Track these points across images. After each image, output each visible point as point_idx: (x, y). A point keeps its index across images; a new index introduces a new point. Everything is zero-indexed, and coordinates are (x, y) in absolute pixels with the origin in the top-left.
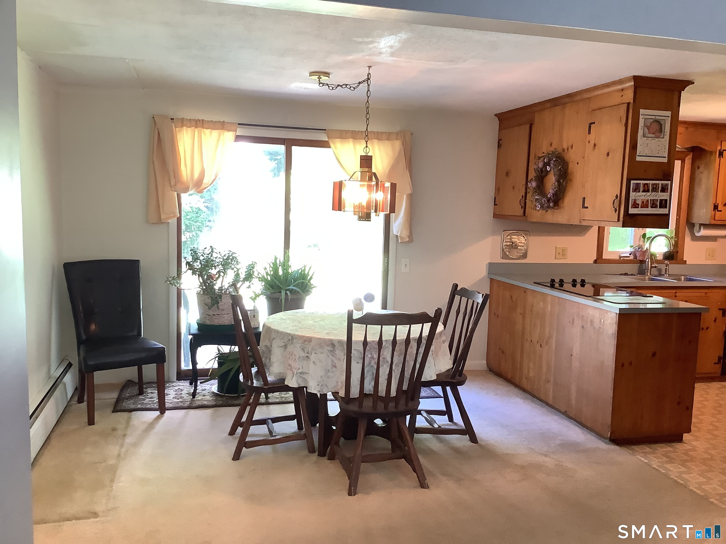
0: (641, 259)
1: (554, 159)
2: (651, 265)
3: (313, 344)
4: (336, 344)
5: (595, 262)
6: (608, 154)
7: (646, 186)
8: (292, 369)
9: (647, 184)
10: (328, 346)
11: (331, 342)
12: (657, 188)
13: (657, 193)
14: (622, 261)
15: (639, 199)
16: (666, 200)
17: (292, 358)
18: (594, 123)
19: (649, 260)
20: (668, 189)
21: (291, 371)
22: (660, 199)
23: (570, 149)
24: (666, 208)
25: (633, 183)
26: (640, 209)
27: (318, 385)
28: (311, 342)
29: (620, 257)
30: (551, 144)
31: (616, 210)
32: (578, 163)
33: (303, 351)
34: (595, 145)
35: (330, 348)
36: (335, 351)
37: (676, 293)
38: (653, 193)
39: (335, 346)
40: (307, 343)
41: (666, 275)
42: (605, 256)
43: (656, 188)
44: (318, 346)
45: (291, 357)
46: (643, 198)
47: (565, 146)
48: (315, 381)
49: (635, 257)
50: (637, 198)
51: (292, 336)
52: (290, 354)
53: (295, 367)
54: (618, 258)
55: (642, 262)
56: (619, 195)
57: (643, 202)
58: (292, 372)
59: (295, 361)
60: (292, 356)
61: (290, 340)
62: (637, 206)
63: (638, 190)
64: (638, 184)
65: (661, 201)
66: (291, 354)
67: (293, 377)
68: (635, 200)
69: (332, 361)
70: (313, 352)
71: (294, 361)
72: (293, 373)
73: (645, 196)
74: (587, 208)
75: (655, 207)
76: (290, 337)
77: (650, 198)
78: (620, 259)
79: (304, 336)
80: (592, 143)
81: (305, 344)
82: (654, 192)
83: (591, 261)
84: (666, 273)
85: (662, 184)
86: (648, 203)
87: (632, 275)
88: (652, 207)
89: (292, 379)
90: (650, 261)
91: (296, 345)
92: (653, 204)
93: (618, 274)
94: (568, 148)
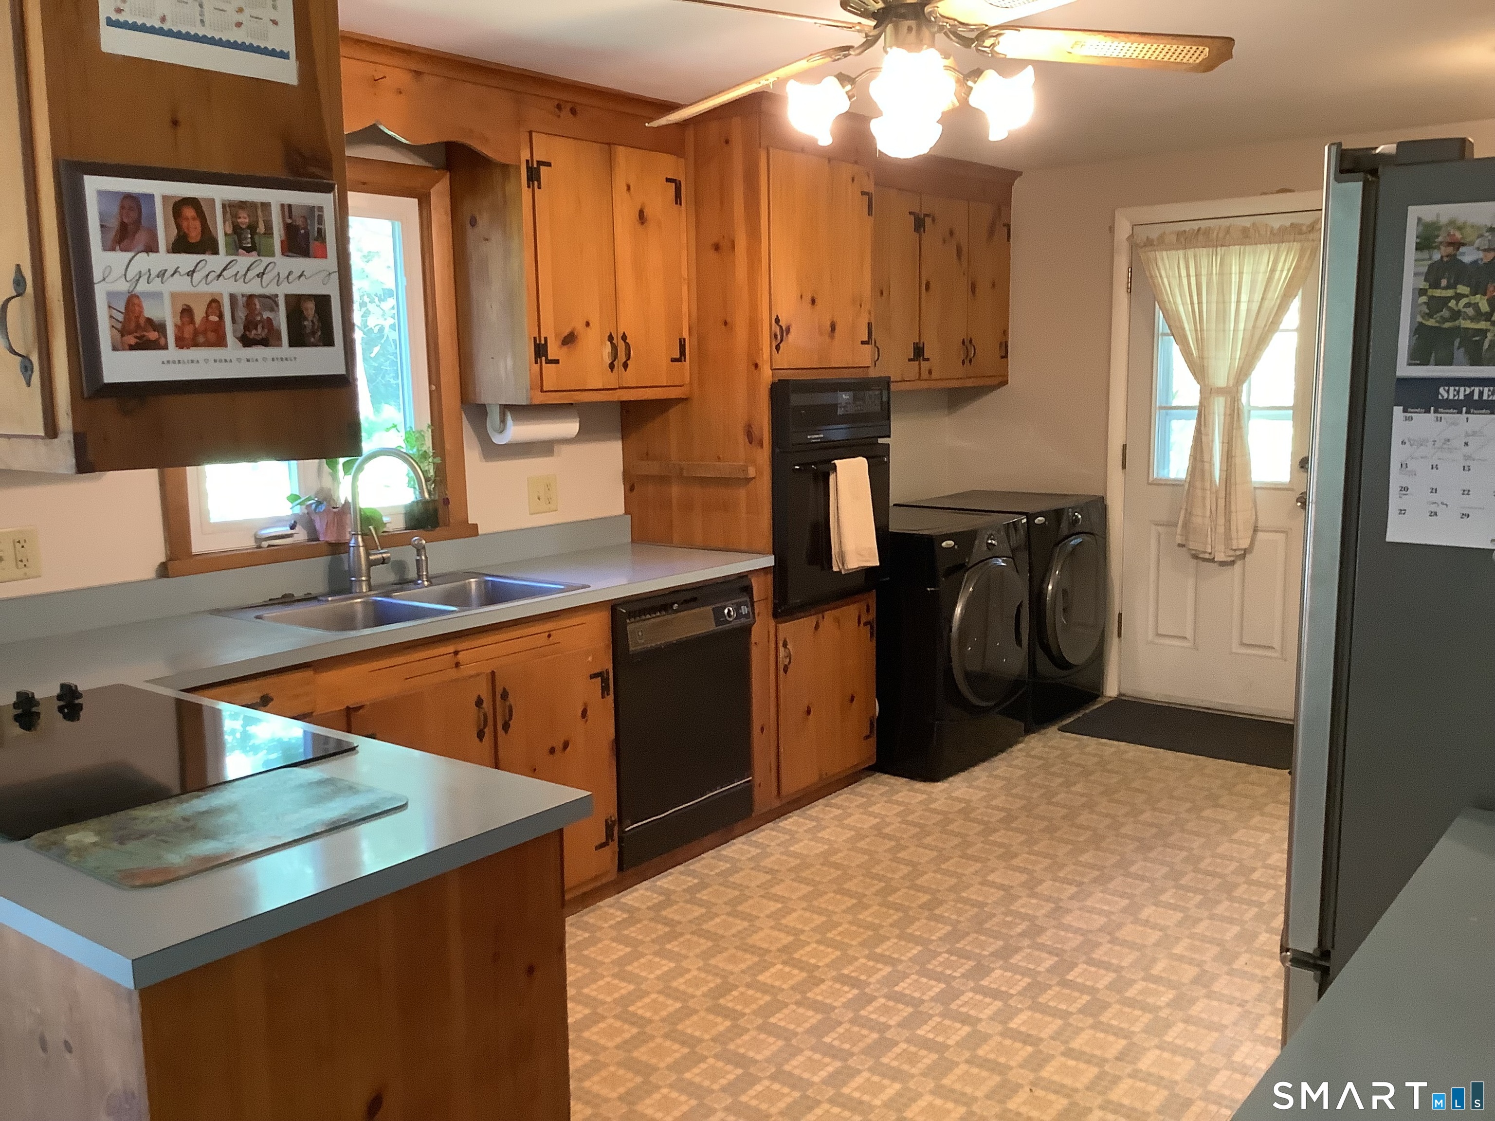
0: (332, 538)
2: (368, 555)
5: (164, 571)
7: (189, 212)
9: (193, 202)
12: (261, 229)
13: (266, 260)
14: (265, 552)
15: (157, 295)
16: (322, 302)
19: (357, 540)
20: (321, 236)
22: (286, 296)
24: (329, 342)
25: (102, 194)
26: (172, 352)
29: (259, 540)
37: (456, 653)
38: (244, 260)
41: (420, 582)
42: (199, 545)
43: (253, 228)
46: (181, 284)
49: (313, 536)
50: (142, 287)
54: (250, 544)
55: (337, 549)
56: (28, 272)
57: (187, 312)
62: (153, 335)
63: (141, 238)
64: (131, 202)
65: (295, 303)
68: (132, 302)
73: (191, 274)
75: (264, 342)
77: (224, 288)
78: (259, 546)
82: (248, 250)
83: (148, 571)
84: (420, 577)
85: (287, 209)
86: (221, 316)
87: (309, 598)
88: (246, 341)
90: (361, 544)
92: (250, 324)
93: (260, 601)
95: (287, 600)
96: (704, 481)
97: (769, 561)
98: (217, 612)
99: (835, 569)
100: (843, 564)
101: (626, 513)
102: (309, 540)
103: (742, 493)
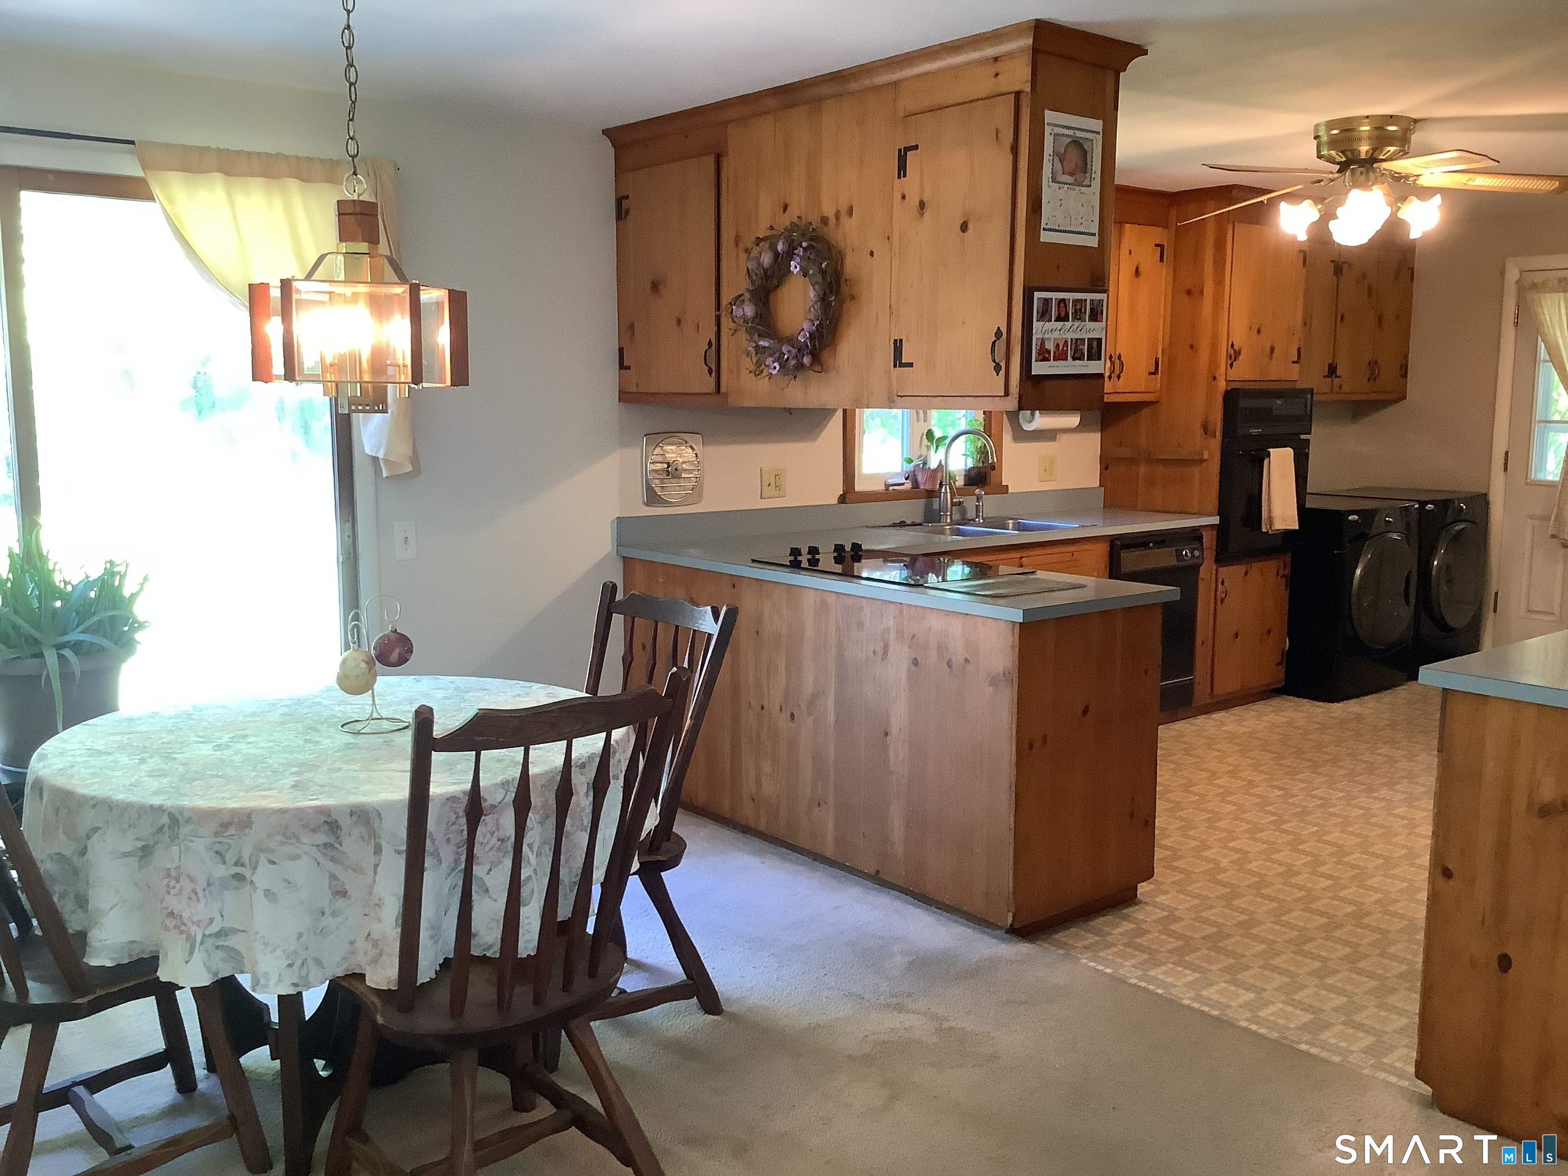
0: (929, 488)
1: (804, 244)
2: (952, 499)
3: (256, 833)
4: (345, 822)
5: (842, 499)
6: (964, 227)
7: (1062, 305)
8: (183, 928)
9: (1063, 300)
10: (314, 830)
11: (323, 818)
12: (1083, 311)
13: (1083, 323)
14: (889, 494)
15: (1049, 339)
16: (1099, 340)
17: (180, 891)
18: (916, 147)
19: (946, 488)
20: (1102, 313)
21: (182, 932)
22: (1088, 339)
23: (844, 219)
24: (1100, 359)
25: (1039, 299)
26: (1052, 362)
27: (290, 966)
28: (251, 828)
29: (887, 486)
30: (785, 208)
31: (997, 369)
32: (872, 254)
33: (219, 859)
34: (922, 205)
35: (321, 838)
36: (341, 845)
37: (1021, 558)
38: (1077, 324)
39: (339, 827)
40: (232, 831)
41: (977, 520)
42: (860, 486)
43: (1081, 310)
44: (278, 838)
45: (174, 888)
46: (1056, 335)
47: (829, 210)
48: (279, 952)
49: (916, 485)
50: (1046, 336)
51: (172, 816)
52: (169, 875)
53: (195, 919)
54: (883, 488)
55: (931, 494)
56: (1004, 330)
57: (1058, 345)
58: (184, 936)
59: (194, 897)
60: (178, 882)
61: (166, 829)
62: (1047, 355)
63: (1047, 318)
64: (1047, 302)
65: (1091, 340)
66: (174, 874)
67: (191, 953)
68: (1043, 342)
69: (333, 877)
70: (263, 859)
71: (190, 898)
72: (191, 939)
73: (1060, 330)
74: (911, 365)
75: (1079, 359)
76: (165, 820)
77: (1070, 336)
78: (887, 489)
79: (220, 811)
80: (913, 200)
81: (227, 834)
82: (1078, 320)
83: (834, 501)
84: (978, 516)
85: (1092, 301)
86: (1067, 347)
87: (913, 524)
88: (1074, 359)
89: (187, 962)
90: (948, 491)
91: (191, 844)
92: (1076, 351)
93: (889, 524)
94: (837, 216)
95: (902, 524)
96: (1166, 462)
97: (1216, 520)
99: (1264, 530)
100: (1271, 527)
101: (1100, 485)
102: (912, 488)
103: (1196, 471)
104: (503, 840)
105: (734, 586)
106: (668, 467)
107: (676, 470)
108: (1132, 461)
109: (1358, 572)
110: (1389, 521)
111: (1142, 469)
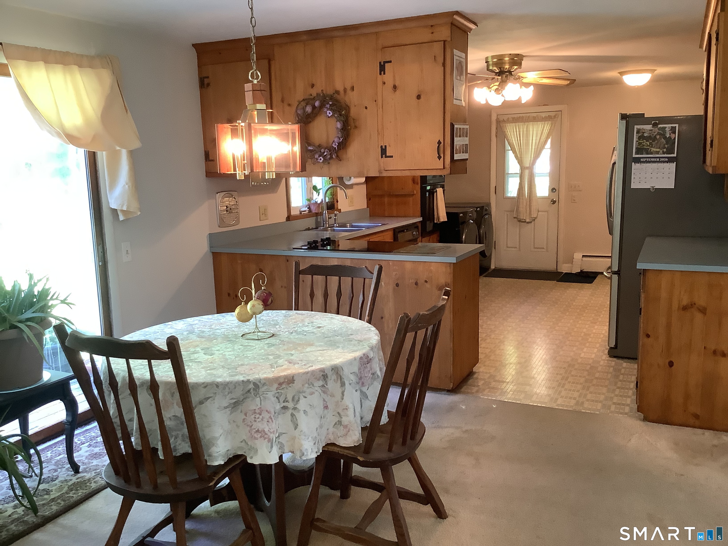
0: (316, 212)
1: (330, 103)
2: (328, 216)
3: (297, 385)
4: (330, 374)
5: (288, 219)
6: (419, 97)
7: (460, 130)
8: (266, 436)
9: (460, 128)
10: (319, 380)
11: (322, 373)
12: (464, 132)
13: (464, 138)
15: (458, 145)
17: (262, 420)
18: (390, 62)
19: (325, 211)
20: (468, 133)
21: (265, 439)
22: (465, 144)
23: (349, 92)
24: (467, 153)
25: (455, 128)
26: (458, 154)
27: (315, 444)
28: (294, 383)
29: (301, 212)
30: (313, 86)
31: (439, 157)
32: (366, 108)
33: (277, 400)
34: (395, 87)
35: (321, 383)
36: (327, 385)
39: (327, 377)
40: (284, 386)
42: (293, 213)
44: (307, 385)
45: (258, 418)
47: (340, 88)
48: (310, 438)
49: (310, 211)
50: (457, 143)
51: (255, 384)
52: (255, 413)
53: (272, 431)
54: (299, 213)
55: (317, 214)
56: (442, 141)
58: (267, 440)
59: (270, 420)
60: (260, 415)
61: (252, 390)
62: (457, 151)
63: (457, 135)
64: (457, 129)
66: (257, 411)
67: (272, 447)
68: (456, 146)
69: (324, 400)
70: (301, 397)
71: (268, 421)
72: (270, 441)
73: (460, 141)
74: (392, 157)
75: (463, 153)
76: (251, 386)
77: (461, 143)
78: (301, 213)
79: (280, 377)
80: (390, 84)
81: (281, 388)
82: (463, 136)
84: (335, 223)
85: (466, 129)
86: (461, 148)
87: (313, 229)
89: (270, 452)
91: (267, 395)
93: (304, 229)
94: (345, 90)
95: (309, 229)
96: (397, 196)
97: (421, 219)
98: (300, 231)
99: (435, 222)
100: (439, 220)
101: (367, 207)
102: (308, 212)
103: (411, 199)
104: (373, 374)
105: (288, 261)
106: (227, 208)
107: (230, 209)
108: (382, 196)
109: (464, 237)
110: (471, 216)
111: (386, 200)
